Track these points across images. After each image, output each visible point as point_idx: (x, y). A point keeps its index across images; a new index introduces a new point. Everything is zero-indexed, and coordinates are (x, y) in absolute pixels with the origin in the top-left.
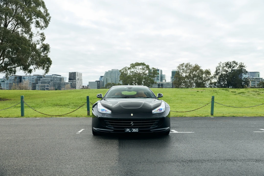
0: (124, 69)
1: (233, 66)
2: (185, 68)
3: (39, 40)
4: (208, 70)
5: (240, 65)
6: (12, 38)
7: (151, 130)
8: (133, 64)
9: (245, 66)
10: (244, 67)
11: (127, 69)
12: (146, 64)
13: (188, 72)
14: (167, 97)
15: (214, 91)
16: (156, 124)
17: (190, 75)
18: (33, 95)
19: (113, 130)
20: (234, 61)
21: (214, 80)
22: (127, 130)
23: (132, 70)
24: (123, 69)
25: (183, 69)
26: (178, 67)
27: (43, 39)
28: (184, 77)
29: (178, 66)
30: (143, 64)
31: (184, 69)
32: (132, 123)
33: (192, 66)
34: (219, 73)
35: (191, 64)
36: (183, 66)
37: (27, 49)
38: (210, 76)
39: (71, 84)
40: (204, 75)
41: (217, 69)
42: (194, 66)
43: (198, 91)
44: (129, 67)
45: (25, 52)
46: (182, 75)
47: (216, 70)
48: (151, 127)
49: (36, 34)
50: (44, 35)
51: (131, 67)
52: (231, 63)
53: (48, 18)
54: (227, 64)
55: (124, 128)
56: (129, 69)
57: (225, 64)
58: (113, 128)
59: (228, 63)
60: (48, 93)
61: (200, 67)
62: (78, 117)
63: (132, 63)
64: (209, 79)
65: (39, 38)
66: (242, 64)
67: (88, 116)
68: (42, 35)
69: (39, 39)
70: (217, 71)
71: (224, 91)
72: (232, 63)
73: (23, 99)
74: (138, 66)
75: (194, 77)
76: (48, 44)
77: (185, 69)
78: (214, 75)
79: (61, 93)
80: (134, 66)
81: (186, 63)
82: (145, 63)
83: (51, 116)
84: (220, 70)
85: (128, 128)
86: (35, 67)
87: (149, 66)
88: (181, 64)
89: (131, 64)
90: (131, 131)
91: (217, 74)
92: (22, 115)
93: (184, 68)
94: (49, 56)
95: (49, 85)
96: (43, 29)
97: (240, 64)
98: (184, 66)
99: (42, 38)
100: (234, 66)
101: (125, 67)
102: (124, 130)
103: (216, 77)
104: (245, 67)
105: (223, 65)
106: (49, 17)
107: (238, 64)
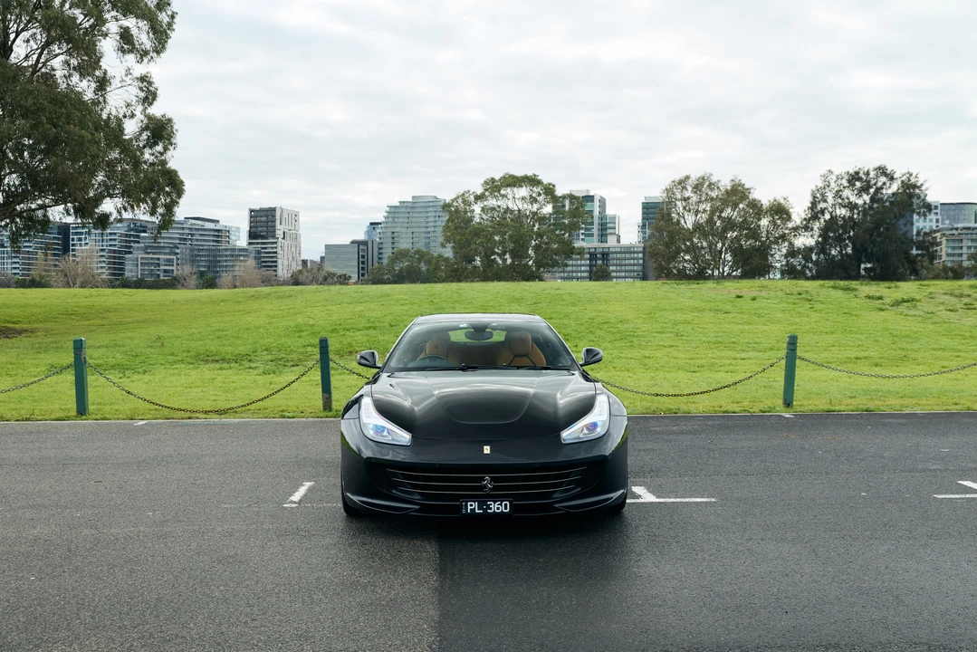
0: (460, 200)
1: (875, 184)
2: (692, 195)
3: (133, 103)
4: (779, 204)
5: (902, 182)
6: (30, 101)
7: (556, 506)
8: (492, 179)
9: (922, 185)
10: (919, 187)
11: (472, 198)
12: (545, 182)
13: (705, 211)
14: (621, 322)
15: (800, 294)
16: (577, 483)
17: (710, 221)
18: (115, 310)
19: (417, 507)
20: (879, 168)
21: (805, 240)
22: (469, 508)
23: (492, 202)
24: (455, 199)
25: (686, 199)
26: (667, 190)
27: (149, 97)
28: (691, 228)
29: (664, 188)
30: (532, 181)
31: (689, 198)
32: (487, 480)
33: (718, 188)
34: (822, 212)
35: (714, 179)
36: (685, 188)
37: (89, 142)
38: (790, 225)
39: (259, 252)
40: (764, 222)
41: (814, 197)
42: (729, 188)
43: (738, 297)
44: (479, 191)
45: (83, 155)
46: (682, 221)
47: (812, 203)
48: (555, 496)
49: (123, 81)
50: (150, 83)
51: (486, 190)
52: (868, 173)
53: (163, 17)
54: (854, 178)
55: (458, 498)
56: (478, 198)
57: (847, 177)
58: (418, 497)
59: (857, 173)
60: (174, 301)
61: (752, 191)
62: (288, 418)
63: (489, 177)
64: (783, 237)
65: (133, 92)
66: (911, 178)
67: (325, 414)
68: (145, 81)
69: (135, 99)
70: (814, 204)
71: (839, 293)
72: (872, 174)
73: (81, 351)
74: (515, 186)
75: (725, 230)
76: (169, 115)
77: (695, 198)
78: (805, 219)
79: (222, 301)
80: (496, 187)
81: (695, 175)
82: (539, 178)
83: (188, 414)
84: (825, 201)
85: (473, 498)
86: (119, 206)
87: (554, 186)
88: (678, 177)
89: (485, 182)
90: (485, 510)
91: (815, 217)
92: (82, 410)
93: (687, 194)
94: (172, 165)
95: (174, 257)
96: (149, 61)
97: (904, 178)
98: (690, 189)
99: (142, 95)
100: (880, 184)
101: (462, 192)
102: (459, 508)
103: (812, 230)
104: (923, 188)
105: (840, 182)
106: (169, 13)
107: (895, 177)
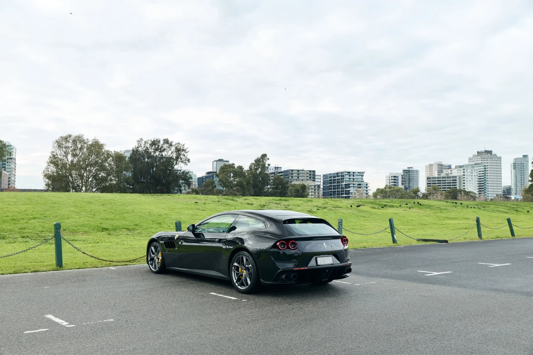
2: (71, 145)
9: (186, 149)
10: (183, 150)
20: (165, 140)
25: (69, 147)
28: (69, 163)
29: (56, 140)
33: (87, 142)
35: (85, 138)
36: (68, 141)
42: (92, 143)
46: (66, 159)
52: (159, 142)
59: (155, 141)
61: (104, 146)
66: (181, 146)
77: (73, 147)
88: (64, 135)
97: (177, 145)
98: (71, 141)
100: (165, 147)
105: (146, 145)
107: (173, 144)
